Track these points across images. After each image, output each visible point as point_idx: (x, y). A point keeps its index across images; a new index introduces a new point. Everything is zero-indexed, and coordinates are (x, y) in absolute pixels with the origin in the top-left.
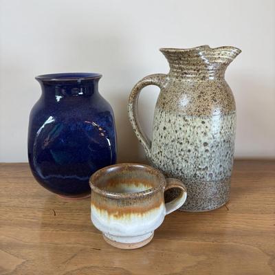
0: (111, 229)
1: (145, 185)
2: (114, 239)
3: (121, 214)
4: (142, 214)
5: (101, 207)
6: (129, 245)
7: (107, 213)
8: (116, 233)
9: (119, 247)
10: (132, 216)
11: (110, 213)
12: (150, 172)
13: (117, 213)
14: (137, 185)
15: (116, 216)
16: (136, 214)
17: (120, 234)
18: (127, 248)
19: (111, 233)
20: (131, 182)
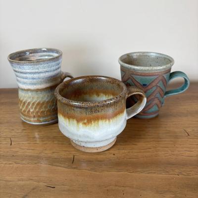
0: (80, 136)
1: (106, 95)
2: (83, 144)
3: (89, 121)
4: (109, 120)
5: (69, 117)
6: (97, 148)
7: (75, 122)
8: (85, 140)
9: (87, 151)
10: (101, 122)
11: (78, 121)
12: (110, 82)
13: (86, 121)
14: (98, 95)
15: (85, 124)
16: (104, 121)
17: (89, 140)
18: (95, 151)
19: (80, 139)
20: (93, 93)
